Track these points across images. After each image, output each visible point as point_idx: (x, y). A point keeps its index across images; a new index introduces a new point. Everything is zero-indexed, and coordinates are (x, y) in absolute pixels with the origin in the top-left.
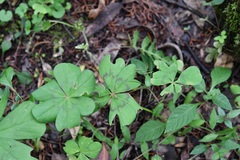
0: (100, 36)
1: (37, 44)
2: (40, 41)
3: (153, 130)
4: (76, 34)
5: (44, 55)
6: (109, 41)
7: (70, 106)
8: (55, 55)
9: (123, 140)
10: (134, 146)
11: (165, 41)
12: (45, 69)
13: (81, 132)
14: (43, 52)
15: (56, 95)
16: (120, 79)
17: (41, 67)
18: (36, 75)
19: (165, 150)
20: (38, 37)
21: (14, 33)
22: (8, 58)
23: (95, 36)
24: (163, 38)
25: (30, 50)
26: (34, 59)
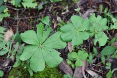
0: (85, 6)
1: (55, 7)
2: (56, 6)
3: (110, 50)
4: (73, 4)
5: (58, 13)
6: (88, 9)
7: (78, 35)
8: (63, 13)
9: (94, 55)
10: (97, 58)
11: (114, 10)
12: (58, 19)
13: (74, 50)
14: (57, 11)
15: (72, 29)
16: (100, 25)
17: (56, 18)
18: (53, 22)
19: (112, 61)
20: (55, 4)
21: (44, 2)
22: (41, 13)
23: (82, 5)
24: (114, 9)
25: (51, 10)
26: (53, 15)
